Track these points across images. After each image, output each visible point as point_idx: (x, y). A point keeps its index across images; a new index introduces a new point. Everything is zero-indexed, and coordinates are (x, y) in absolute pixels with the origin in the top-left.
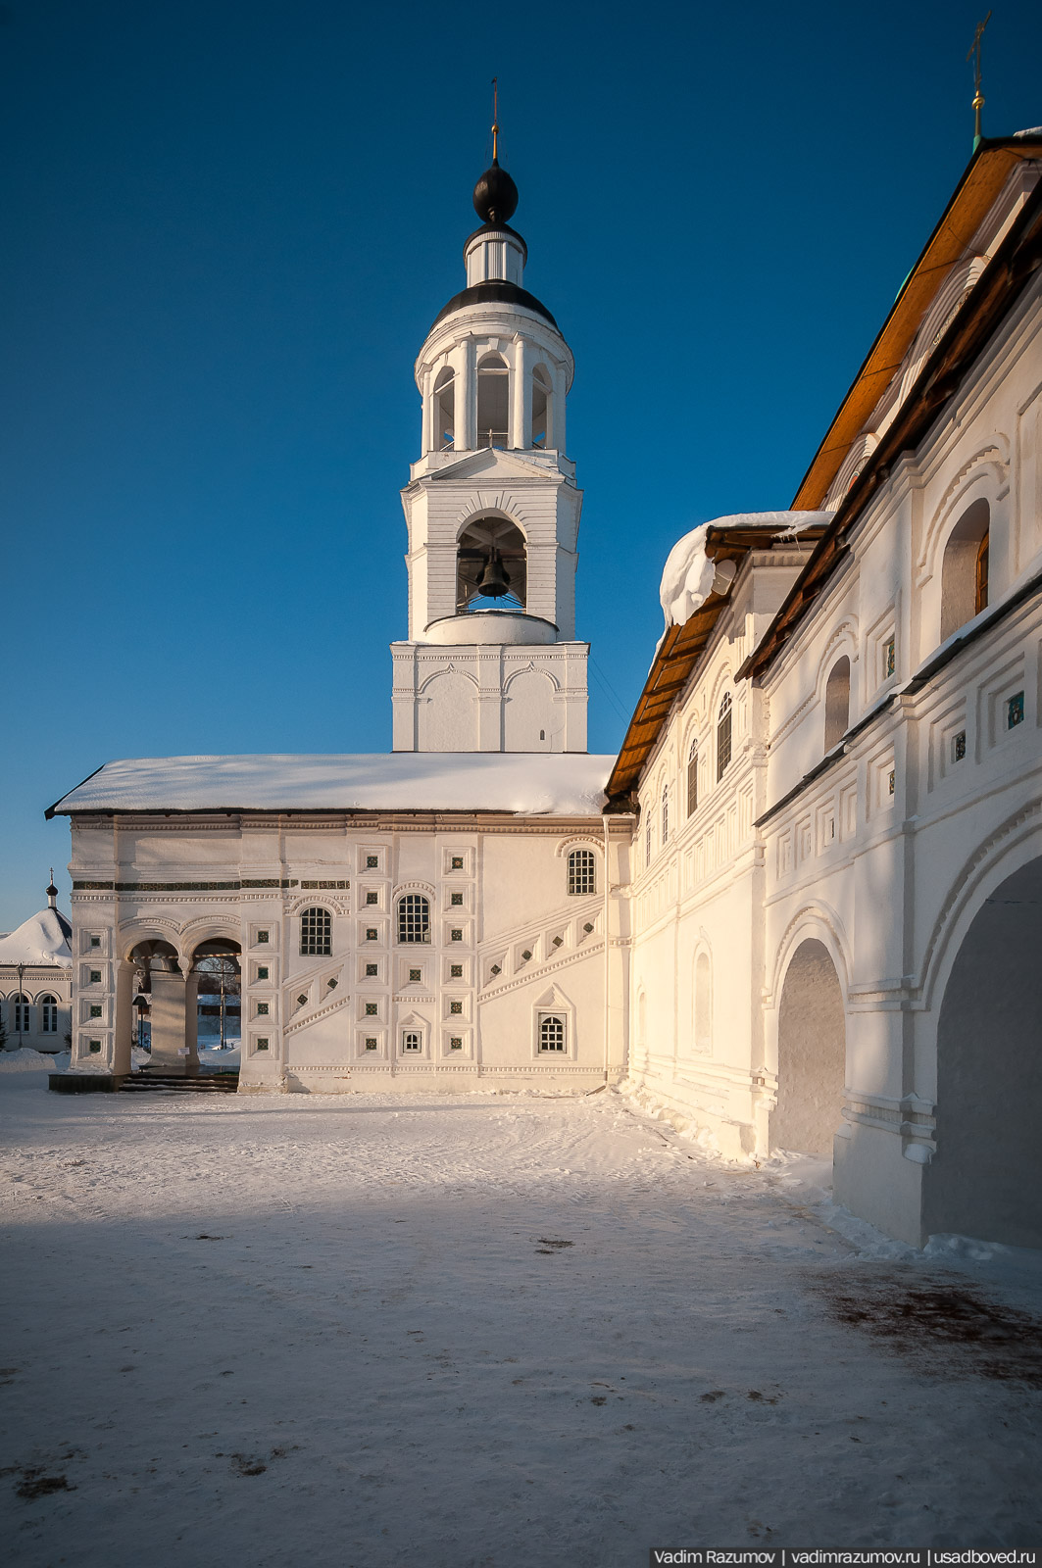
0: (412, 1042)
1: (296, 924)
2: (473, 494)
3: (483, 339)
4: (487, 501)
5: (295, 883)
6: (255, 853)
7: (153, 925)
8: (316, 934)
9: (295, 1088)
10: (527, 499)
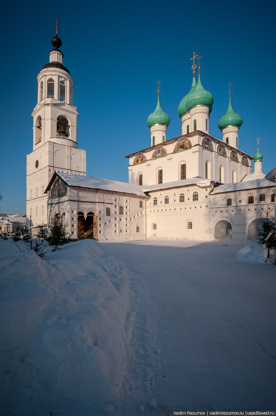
0: (121, 231)
1: (105, 210)
2: (60, 111)
3: (62, 77)
4: (63, 113)
5: (105, 203)
6: (97, 197)
7: (82, 209)
8: (108, 212)
9: (107, 240)
10: (71, 116)
